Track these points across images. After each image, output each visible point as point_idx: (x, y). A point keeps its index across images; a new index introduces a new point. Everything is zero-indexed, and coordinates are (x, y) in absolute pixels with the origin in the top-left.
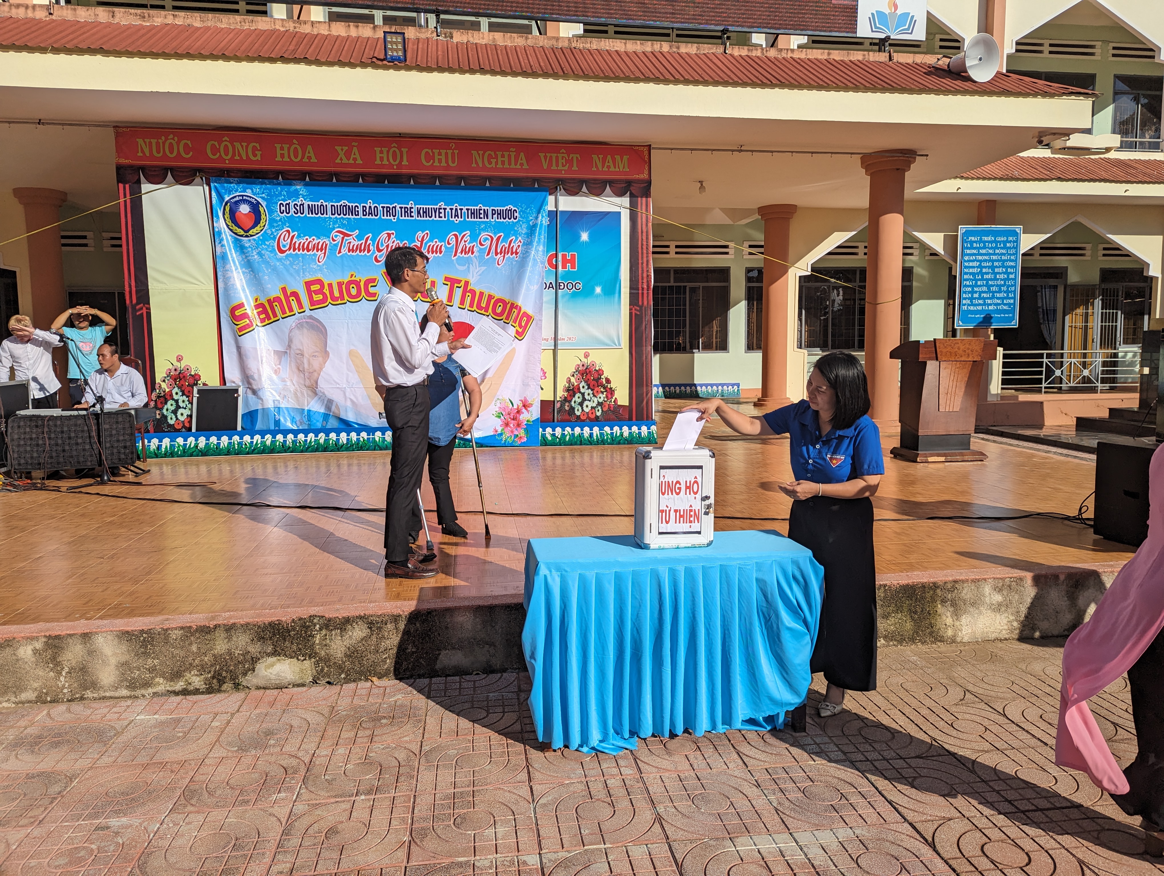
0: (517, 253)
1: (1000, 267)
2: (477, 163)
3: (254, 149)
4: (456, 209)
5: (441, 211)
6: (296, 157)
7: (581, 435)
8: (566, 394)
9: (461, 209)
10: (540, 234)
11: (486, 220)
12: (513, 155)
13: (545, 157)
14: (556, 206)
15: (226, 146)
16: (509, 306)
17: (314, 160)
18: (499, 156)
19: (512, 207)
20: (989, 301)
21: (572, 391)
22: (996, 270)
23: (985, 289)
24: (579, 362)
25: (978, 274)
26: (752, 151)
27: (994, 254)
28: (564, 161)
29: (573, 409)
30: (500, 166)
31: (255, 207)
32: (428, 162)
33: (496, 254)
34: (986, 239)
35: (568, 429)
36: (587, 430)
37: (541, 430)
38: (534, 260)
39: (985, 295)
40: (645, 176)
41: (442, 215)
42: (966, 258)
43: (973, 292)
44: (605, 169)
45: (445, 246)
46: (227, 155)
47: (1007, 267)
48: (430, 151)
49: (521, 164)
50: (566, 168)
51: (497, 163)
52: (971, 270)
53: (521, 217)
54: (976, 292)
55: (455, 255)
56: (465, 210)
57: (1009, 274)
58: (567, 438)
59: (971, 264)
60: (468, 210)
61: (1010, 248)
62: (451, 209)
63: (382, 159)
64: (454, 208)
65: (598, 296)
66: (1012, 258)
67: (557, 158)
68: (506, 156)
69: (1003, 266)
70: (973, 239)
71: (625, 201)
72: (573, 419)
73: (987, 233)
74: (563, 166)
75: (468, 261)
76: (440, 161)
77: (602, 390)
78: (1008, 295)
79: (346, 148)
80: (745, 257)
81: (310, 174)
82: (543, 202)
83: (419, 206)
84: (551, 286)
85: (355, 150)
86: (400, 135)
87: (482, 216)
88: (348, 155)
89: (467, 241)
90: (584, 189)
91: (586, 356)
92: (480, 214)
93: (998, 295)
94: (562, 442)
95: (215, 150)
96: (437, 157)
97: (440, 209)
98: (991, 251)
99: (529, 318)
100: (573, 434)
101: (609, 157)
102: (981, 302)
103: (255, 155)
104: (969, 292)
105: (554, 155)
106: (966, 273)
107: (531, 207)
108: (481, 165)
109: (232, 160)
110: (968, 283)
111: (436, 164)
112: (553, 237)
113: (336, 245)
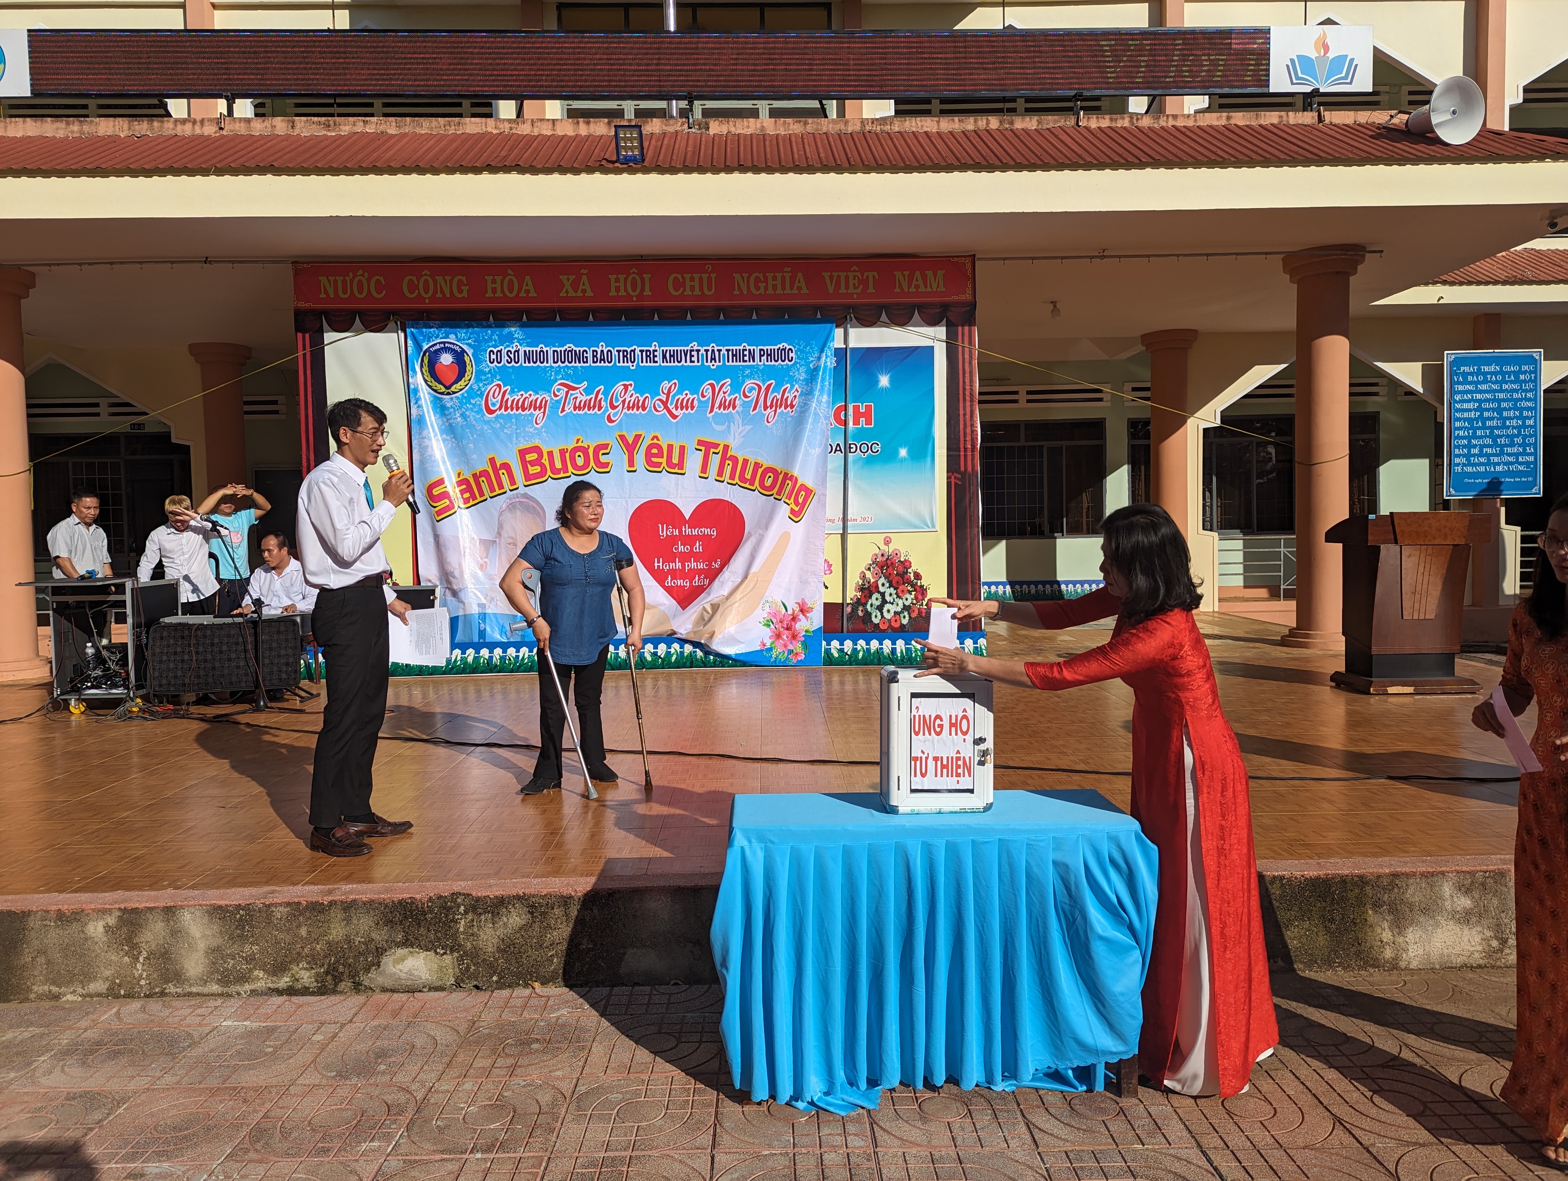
0: (792, 406)
1: (1510, 409)
2: (740, 289)
3: (460, 283)
4: (713, 351)
5: (694, 353)
6: (511, 291)
7: (879, 652)
8: (859, 594)
9: (719, 351)
10: (823, 380)
11: (752, 363)
12: (788, 276)
13: (831, 277)
14: (846, 341)
15: (426, 281)
16: (781, 477)
17: (533, 294)
18: (770, 279)
19: (786, 345)
20: (1496, 459)
21: (867, 590)
22: (1505, 414)
23: (1489, 441)
24: (877, 551)
25: (1477, 419)
26: (1120, 257)
27: (1501, 391)
28: (856, 282)
29: (870, 614)
30: (770, 291)
31: (459, 357)
32: (677, 291)
33: (766, 408)
34: (1486, 369)
35: (862, 643)
36: (887, 644)
37: (824, 643)
38: (816, 414)
39: (1489, 450)
40: (967, 297)
41: (695, 359)
42: (1458, 397)
43: (1469, 446)
44: (913, 289)
45: (699, 400)
46: (426, 292)
47: (1521, 409)
48: (679, 276)
49: (799, 288)
50: (859, 290)
51: (766, 288)
52: (1466, 415)
53: (798, 358)
54: (1475, 446)
55: (711, 411)
56: (724, 352)
57: (1524, 419)
58: (861, 655)
59: (1465, 406)
60: (728, 351)
61: (1525, 381)
62: (707, 351)
63: (618, 289)
64: (710, 348)
65: (903, 460)
66: (1529, 395)
67: (847, 277)
68: (779, 279)
69: (1515, 408)
70: (1467, 369)
71: (941, 332)
72: (869, 628)
73: (1488, 361)
74: (855, 288)
75: (729, 419)
76: (692, 288)
77: (909, 588)
78: (1525, 450)
79: (572, 277)
80: (1126, 404)
81: (528, 312)
82: (828, 337)
83: (665, 349)
84: (838, 448)
85: (584, 278)
86: (642, 258)
87: (746, 358)
88: (575, 286)
89: (726, 392)
90: (884, 317)
91: (887, 542)
92: (744, 355)
93: (1509, 450)
94: (852, 660)
95: (412, 287)
96: (688, 284)
97: (691, 351)
98: (1495, 387)
99: (809, 492)
100: (868, 650)
101: (918, 273)
102: (1482, 460)
103: (461, 292)
104: (1464, 446)
105: (843, 275)
106: (1459, 419)
107: (811, 345)
108: (745, 292)
109: (433, 299)
110: (1461, 433)
111: (688, 292)
112: (841, 384)
113: (558, 402)
